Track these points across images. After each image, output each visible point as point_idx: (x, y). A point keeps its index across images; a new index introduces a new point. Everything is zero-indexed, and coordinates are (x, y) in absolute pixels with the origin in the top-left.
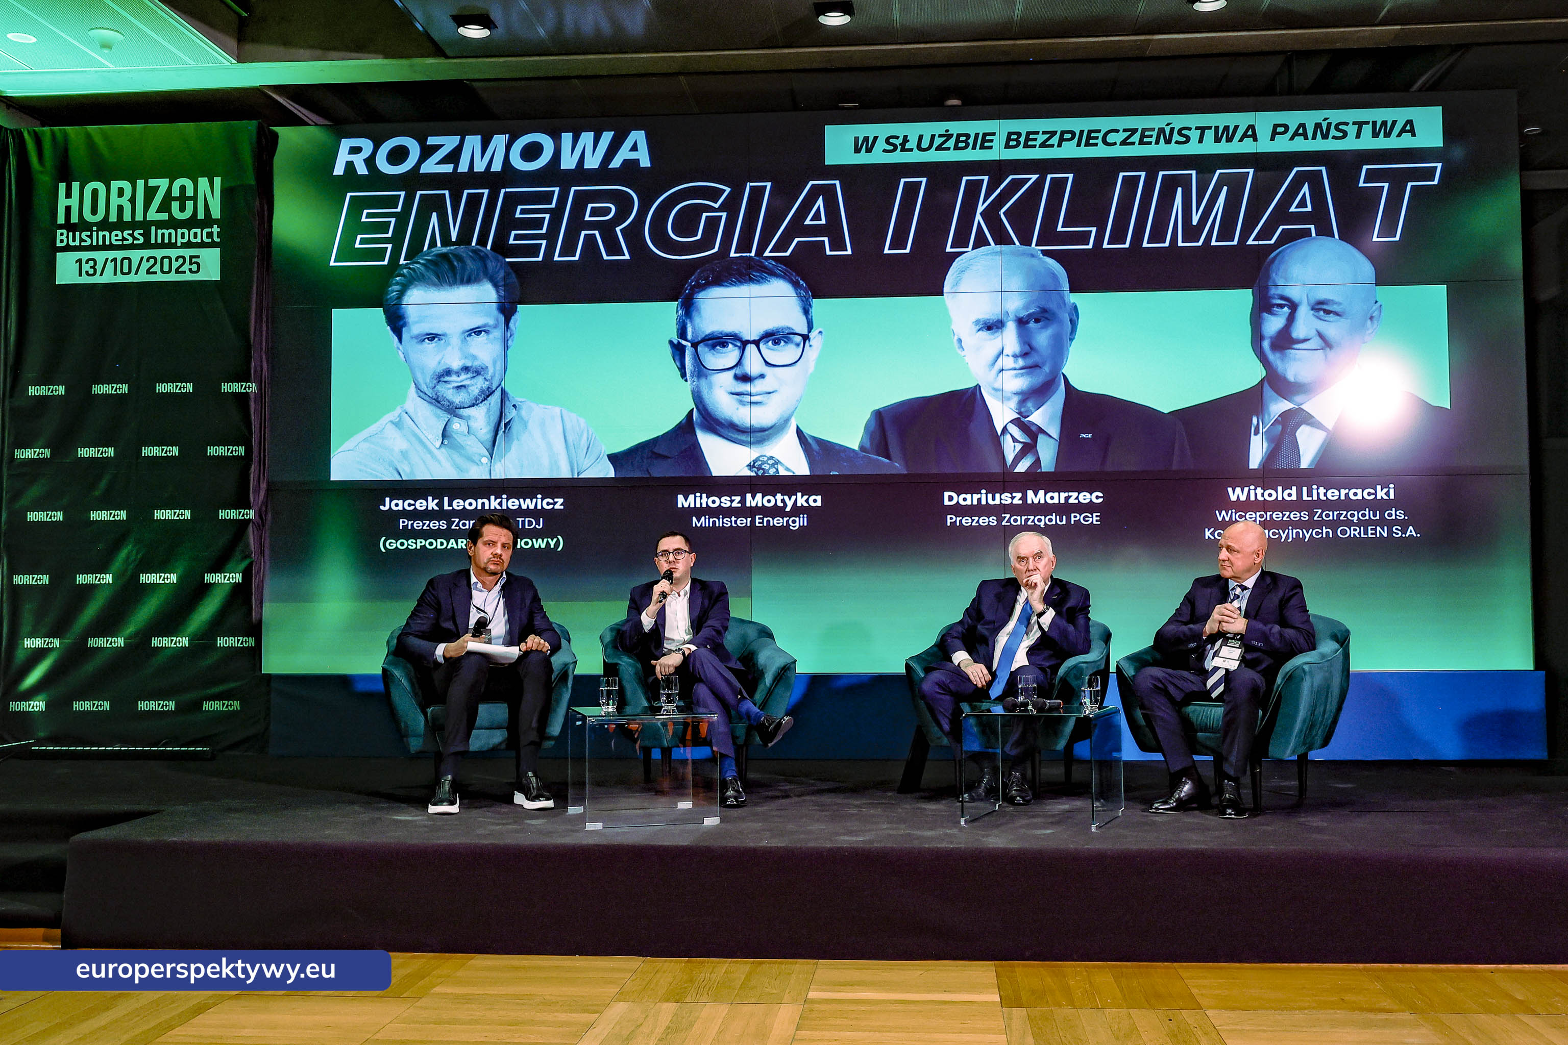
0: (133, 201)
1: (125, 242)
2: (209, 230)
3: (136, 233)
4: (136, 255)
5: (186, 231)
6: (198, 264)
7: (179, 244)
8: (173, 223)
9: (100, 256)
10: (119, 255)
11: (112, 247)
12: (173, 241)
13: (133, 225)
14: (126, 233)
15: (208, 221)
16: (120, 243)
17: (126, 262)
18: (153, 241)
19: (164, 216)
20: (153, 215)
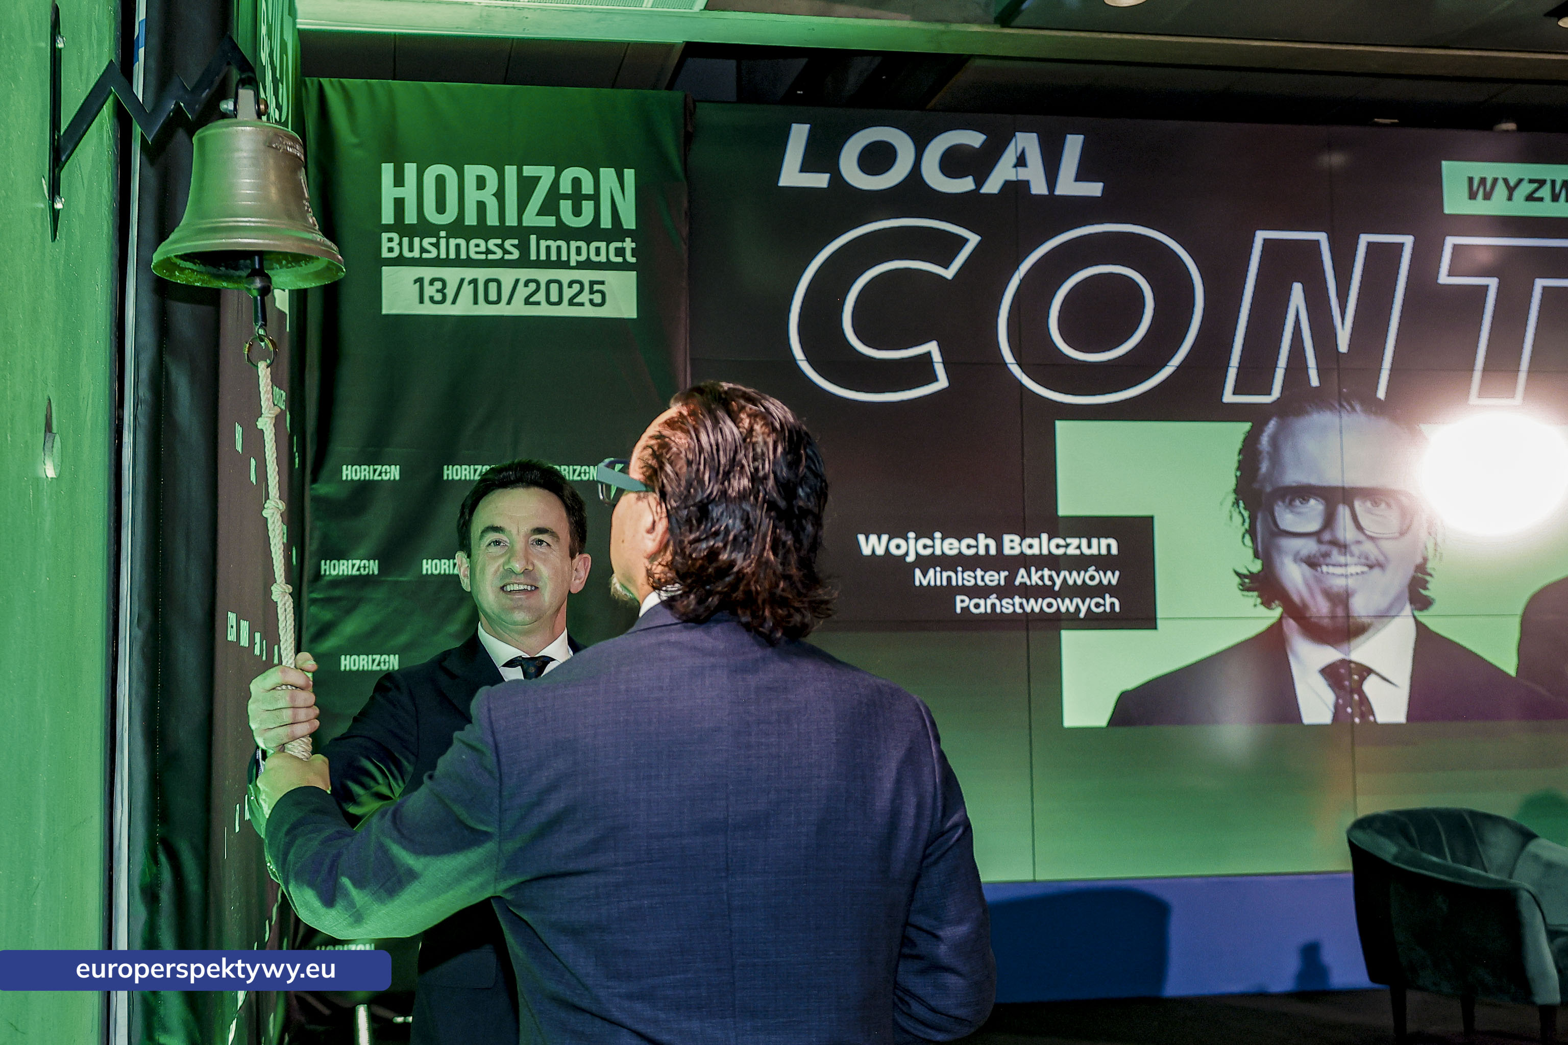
0: (500, 195)
1: (490, 257)
2: (619, 245)
3: (508, 244)
4: (507, 276)
5: (583, 244)
6: (603, 293)
7: (573, 263)
8: (563, 232)
9: (452, 275)
10: (482, 274)
11: (470, 263)
12: (564, 257)
13: (503, 232)
14: (492, 243)
15: (617, 232)
16: (483, 257)
17: (493, 287)
18: (533, 257)
19: (549, 221)
20: (531, 218)
